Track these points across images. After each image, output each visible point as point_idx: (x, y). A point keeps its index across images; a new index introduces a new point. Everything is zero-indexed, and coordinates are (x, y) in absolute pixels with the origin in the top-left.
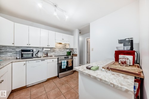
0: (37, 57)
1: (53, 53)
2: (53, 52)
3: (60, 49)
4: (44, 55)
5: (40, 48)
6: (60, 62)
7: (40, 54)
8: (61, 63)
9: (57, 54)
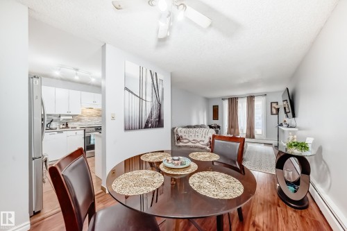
0: (51, 129)
1: (79, 123)
2: (78, 121)
3: (92, 116)
4: (61, 126)
5: (55, 116)
6: (87, 135)
7: (53, 125)
8: (90, 137)
9: (85, 124)
